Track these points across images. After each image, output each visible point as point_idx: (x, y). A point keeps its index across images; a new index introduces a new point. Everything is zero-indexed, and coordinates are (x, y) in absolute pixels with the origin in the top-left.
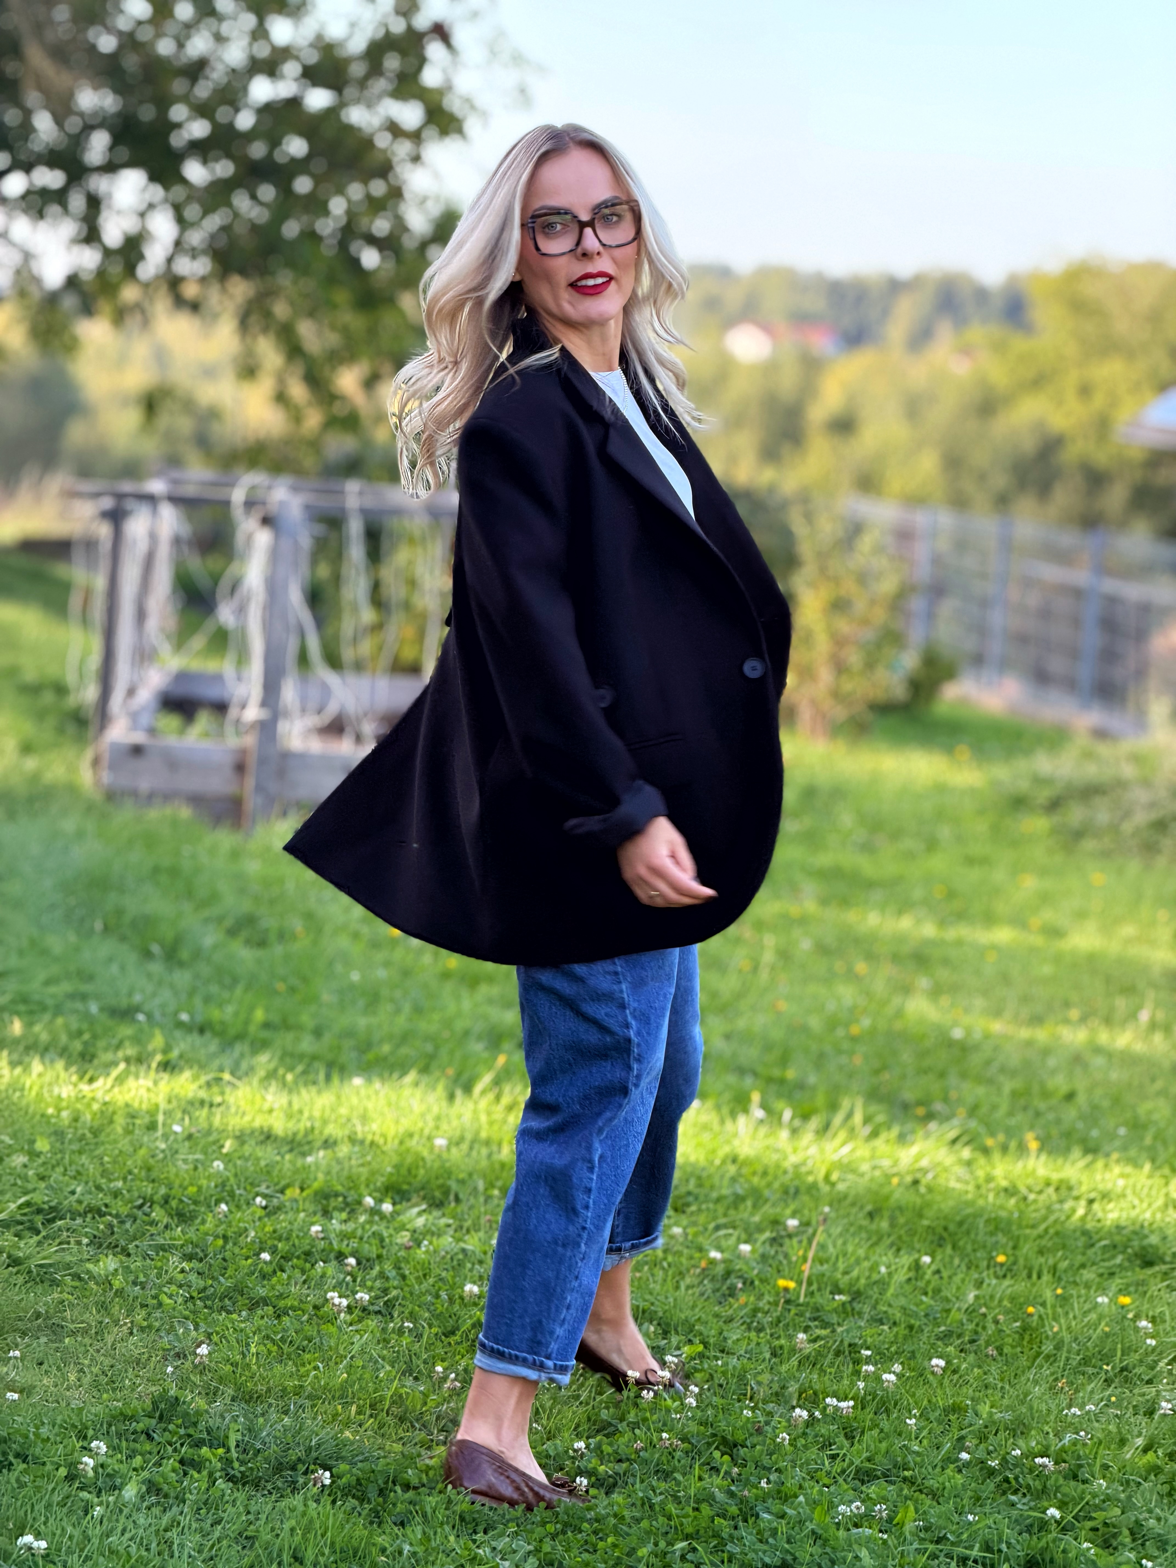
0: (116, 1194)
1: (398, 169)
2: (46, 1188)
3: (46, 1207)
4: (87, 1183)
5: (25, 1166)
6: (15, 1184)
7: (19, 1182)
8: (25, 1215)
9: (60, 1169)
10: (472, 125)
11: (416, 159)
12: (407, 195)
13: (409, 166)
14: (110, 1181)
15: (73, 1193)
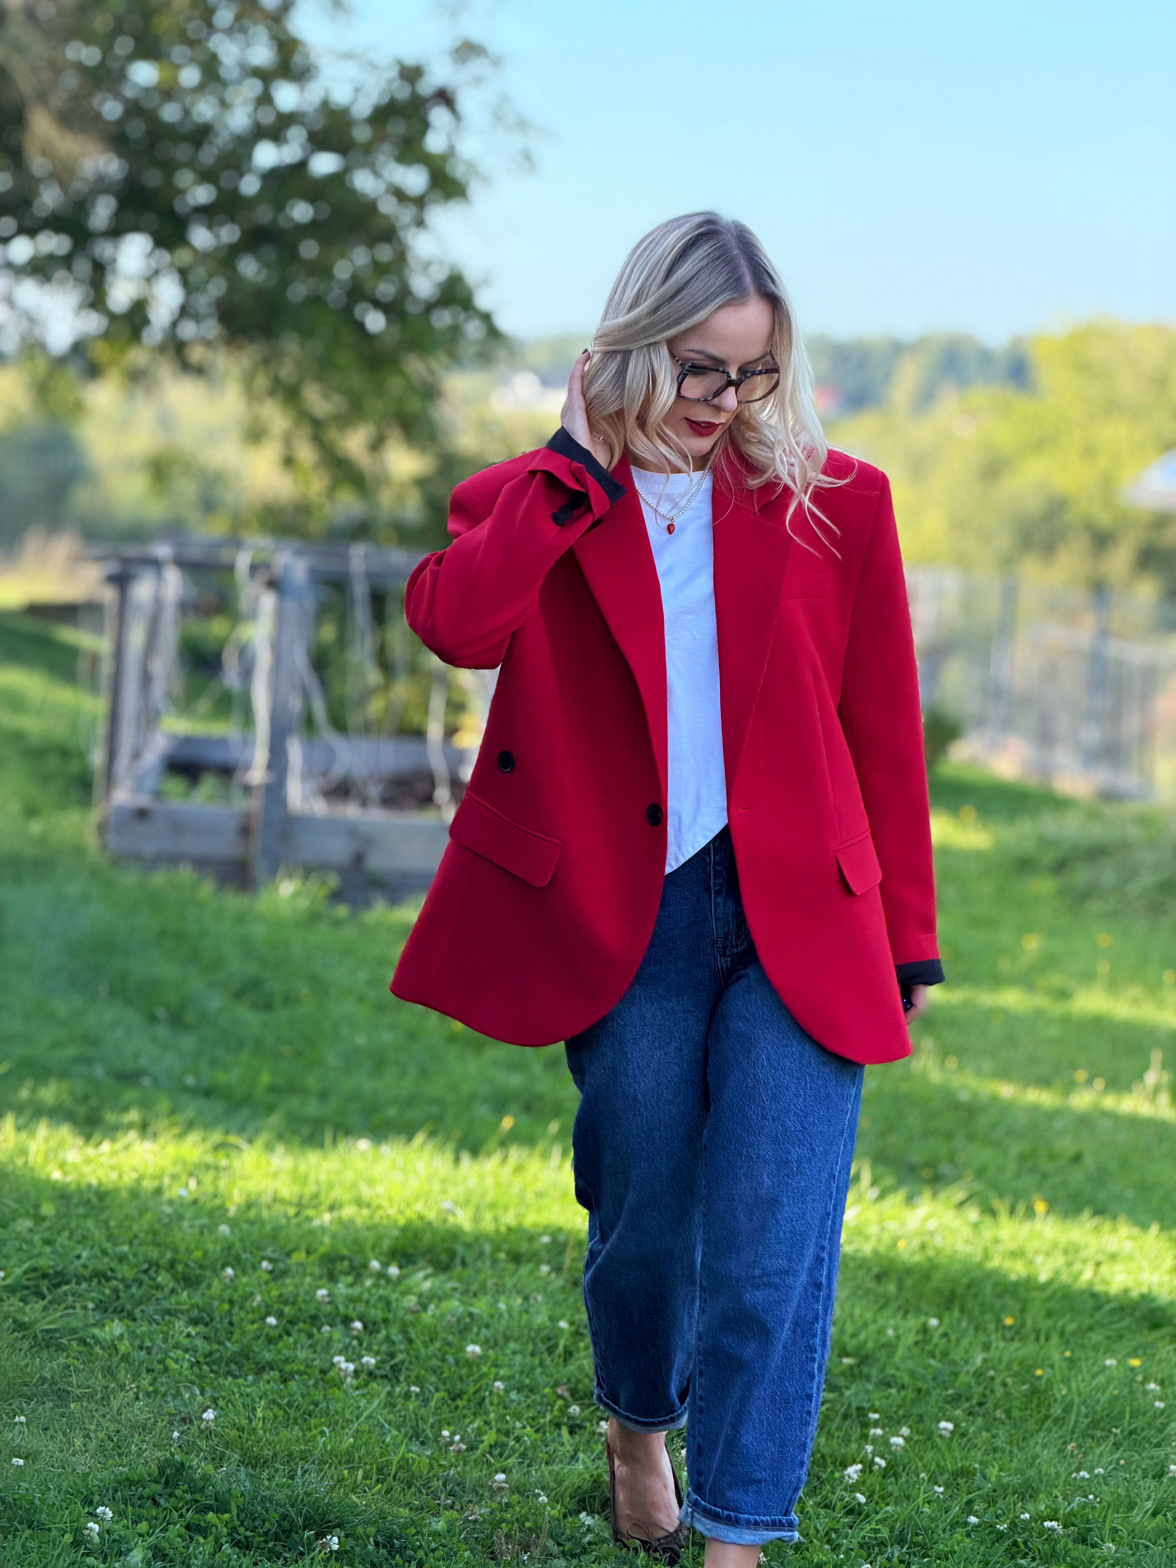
0: (122, 1258)
1: (402, 234)
2: (52, 1252)
3: (51, 1271)
4: (92, 1247)
5: (31, 1230)
6: (20, 1249)
7: (25, 1247)
8: (30, 1279)
9: (66, 1234)
10: (475, 190)
11: (420, 223)
12: (411, 260)
13: (413, 230)
14: (115, 1245)
15: (79, 1257)
